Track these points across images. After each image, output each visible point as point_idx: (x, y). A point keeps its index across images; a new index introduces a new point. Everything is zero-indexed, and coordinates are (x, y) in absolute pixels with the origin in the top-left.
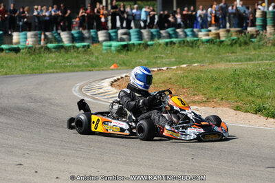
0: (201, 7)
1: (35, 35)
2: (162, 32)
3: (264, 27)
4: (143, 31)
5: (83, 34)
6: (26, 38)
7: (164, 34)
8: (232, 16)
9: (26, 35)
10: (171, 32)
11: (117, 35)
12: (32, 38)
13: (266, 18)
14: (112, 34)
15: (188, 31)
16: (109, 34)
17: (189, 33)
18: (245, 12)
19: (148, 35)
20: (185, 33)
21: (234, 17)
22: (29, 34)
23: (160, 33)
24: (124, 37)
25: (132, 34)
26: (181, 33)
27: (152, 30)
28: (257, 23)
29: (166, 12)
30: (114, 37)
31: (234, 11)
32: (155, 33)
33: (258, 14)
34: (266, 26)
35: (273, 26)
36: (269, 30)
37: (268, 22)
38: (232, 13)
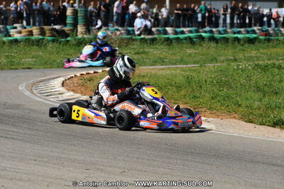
0: (4, 3)
3: (75, 25)
8: (36, 12)
13: (77, 17)
18: (49, 8)
21: (38, 14)
28: (68, 22)
31: (38, 7)
33: (69, 12)
34: (77, 24)
35: (84, 25)
36: (80, 29)
37: (79, 21)
38: (37, 10)
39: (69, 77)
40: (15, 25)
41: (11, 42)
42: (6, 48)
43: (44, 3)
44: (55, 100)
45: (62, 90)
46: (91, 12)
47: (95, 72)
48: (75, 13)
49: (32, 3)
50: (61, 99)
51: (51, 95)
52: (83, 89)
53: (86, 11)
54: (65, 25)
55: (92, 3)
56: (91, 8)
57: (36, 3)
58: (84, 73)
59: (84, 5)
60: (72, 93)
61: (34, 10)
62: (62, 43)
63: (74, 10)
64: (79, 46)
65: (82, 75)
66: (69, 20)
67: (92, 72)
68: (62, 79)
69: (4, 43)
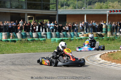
1: (6, 34)
2: (60, 33)
4: (52, 33)
5: (26, 34)
6: (2, 35)
7: (62, 35)
8: (90, 27)
9: (2, 34)
10: (64, 34)
11: (41, 35)
12: (4, 35)
14: (39, 34)
15: (72, 33)
16: (38, 34)
17: (72, 34)
19: (55, 35)
20: (71, 34)
22: (3, 33)
23: (60, 34)
24: (44, 35)
25: (47, 34)
26: (69, 34)
27: (56, 33)
29: (61, 25)
30: (40, 36)
31: (91, 25)
32: (57, 34)
33: (104, 26)
34: (107, 32)
35: (110, 32)
36: (109, 33)
37: (108, 30)
38: (90, 26)
39: (103, 53)
40: (81, 32)
41: (79, 39)
42: (77, 42)
43: (93, 23)
44: (97, 63)
45: (100, 59)
46: (114, 26)
47: (114, 52)
48: (106, 27)
49: (88, 23)
50: (99, 63)
51: (95, 61)
52: (109, 59)
53: (111, 26)
54: (102, 32)
55: (114, 23)
56: (113, 25)
57: (90, 23)
58: (109, 52)
59: (110, 23)
60: (104, 60)
61: (89, 26)
62: (100, 40)
63: (106, 26)
64: (108, 41)
65: (108, 53)
66: (104, 30)
67: (113, 51)
68: (100, 55)
69: (76, 40)
